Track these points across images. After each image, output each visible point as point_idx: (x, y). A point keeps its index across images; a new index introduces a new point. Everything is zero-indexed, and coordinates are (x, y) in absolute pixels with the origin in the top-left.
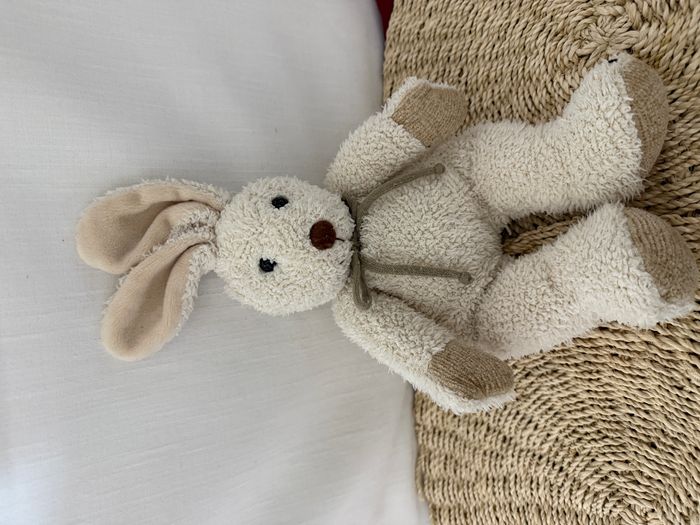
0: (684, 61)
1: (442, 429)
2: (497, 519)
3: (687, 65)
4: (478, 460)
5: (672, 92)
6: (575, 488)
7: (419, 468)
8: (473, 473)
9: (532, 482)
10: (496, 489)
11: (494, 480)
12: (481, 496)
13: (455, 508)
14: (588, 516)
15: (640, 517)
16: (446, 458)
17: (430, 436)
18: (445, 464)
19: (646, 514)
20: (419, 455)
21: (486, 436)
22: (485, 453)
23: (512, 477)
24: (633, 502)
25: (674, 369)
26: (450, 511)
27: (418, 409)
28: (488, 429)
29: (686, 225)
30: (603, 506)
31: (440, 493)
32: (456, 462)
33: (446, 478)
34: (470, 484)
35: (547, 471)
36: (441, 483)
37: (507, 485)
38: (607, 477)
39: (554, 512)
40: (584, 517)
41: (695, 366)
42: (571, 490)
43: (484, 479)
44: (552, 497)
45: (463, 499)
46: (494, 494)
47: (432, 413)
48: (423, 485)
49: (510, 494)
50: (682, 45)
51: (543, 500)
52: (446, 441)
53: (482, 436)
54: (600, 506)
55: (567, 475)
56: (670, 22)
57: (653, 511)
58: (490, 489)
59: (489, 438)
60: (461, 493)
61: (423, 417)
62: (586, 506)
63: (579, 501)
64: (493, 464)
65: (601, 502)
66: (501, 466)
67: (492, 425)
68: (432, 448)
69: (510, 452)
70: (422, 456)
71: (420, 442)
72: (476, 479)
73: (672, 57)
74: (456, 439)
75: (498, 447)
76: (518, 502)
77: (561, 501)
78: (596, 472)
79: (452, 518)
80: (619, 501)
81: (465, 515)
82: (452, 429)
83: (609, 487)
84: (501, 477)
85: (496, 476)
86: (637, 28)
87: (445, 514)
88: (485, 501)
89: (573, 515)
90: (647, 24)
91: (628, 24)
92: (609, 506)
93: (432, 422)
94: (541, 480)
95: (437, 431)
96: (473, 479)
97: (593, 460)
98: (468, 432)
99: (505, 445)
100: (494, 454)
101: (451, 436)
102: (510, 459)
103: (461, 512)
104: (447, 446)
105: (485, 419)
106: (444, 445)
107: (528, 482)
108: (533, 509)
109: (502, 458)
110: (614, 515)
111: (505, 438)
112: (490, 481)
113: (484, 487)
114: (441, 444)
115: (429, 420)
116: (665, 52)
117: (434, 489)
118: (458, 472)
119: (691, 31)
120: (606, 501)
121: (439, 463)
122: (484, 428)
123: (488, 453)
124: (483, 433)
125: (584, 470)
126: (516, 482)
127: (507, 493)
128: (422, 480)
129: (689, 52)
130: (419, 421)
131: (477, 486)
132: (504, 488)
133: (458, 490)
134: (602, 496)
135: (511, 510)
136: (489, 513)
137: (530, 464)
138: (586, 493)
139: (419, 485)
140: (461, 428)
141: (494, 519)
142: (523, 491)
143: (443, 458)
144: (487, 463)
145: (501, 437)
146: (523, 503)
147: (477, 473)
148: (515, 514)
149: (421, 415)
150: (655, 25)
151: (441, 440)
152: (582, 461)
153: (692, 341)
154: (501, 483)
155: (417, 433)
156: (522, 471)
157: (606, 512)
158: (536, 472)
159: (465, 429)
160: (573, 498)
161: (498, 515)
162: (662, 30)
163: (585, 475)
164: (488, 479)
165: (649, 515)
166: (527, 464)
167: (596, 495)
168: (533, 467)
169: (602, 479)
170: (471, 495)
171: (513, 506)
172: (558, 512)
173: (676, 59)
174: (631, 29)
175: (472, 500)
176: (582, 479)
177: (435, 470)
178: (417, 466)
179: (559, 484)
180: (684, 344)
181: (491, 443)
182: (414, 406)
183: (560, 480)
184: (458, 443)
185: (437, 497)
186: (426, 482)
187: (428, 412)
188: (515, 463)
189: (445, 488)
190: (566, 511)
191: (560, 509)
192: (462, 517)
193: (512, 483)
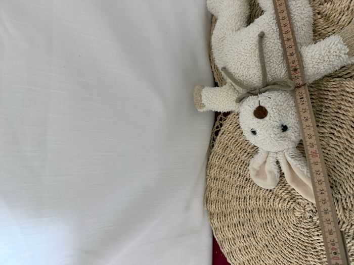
0: (339, 18)
1: (218, 177)
2: (239, 217)
3: (340, 19)
4: (234, 189)
5: (333, 30)
6: (276, 198)
7: (206, 195)
8: (231, 196)
9: (257, 198)
10: (240, 202)
11: (240, 198)
12: (233, 206)
13: (220, 213)
14: (280, 210)
15: (302, 207)
16: (219, 191)
17: (213, 180)
18: (218, 193)
19: (305, 206)
20: (206, 189)
21: (238, 178)
22: (237, 186)
23: (248, 196)
24: (300, 201)
25: (323, 140)
26: (218, 215)
27: (209, 168)
28: (240, 175)
29: (334, 81)
30: (287, 204)
31: (214, 206)
32: (223, 192)
33: (218, 199)
34: (229, 201)
35: (264, 192)
36: (215, 202)
37: (245, 200)
38: (290, 192)
39: (265, 211)
40: (279, 210)
41: (332, 138)
42: (274, 199)
43: (235, 199)
44: (265, 204)
45: (224, 208)
46: (239, 205)
47: (214, 170)
48: (207, 203)
49: (246, 204)
50: (339, 11)
51: (261, 205)
52: (220, 182)
53: (236, 179)
54: (286, 204)
55: (273, 193)
56: (336, 2)
57: (308, 204)
58: (237, 202)
59: (240, 179)
60: (224, 206)
61: (211, 172)
62: (280, 205)
63: (276, 204)
64: (240, 191)
65: (287, 202)
66: (244, 192)
67: (242, 174)
68: (213, 187)
69: (249, 185)
70: (208, 190)
71: (208, 183)
72: (232, 199)
73: (335, 16)
74: (224, 182)
75: (243, 183)
76: (250, 208)
77: (269, 205)
78: (286, 190)
79: (219, 217)
80: (294, 202)
81: (225, 216)
82: (223, 177)
83: (291, 196)
84: (243, 197)
85: (241, 197)
86: (323, 5)
87: (215, 216)
88: (235, 209)
89: (273, 210)
90: (326, 3)
91: (319, 3)
92: (290, 203)
93: (214, 174)
94: (261, 196)
95: (216, 178)
96: (230, 199)
97: (285, 185)
98: (230, 177)
99: (246, 182)
100: (241, 187)
101: (222, 180)
102: (248, 188)
103: (223, 214)
104: (219, 185)
105: (239, 171)
106: (218, 184)
107: (255, 198)
108: (256, 210)
109: (245, 188)
110: (292, 207)
111: (247, 179)
112: (238, 199)
113: (235, 202)
114: (217, 184)
115: (213, 173)
116: (333, 13)
117: (212, 204)
118: (224, 196)
119: (343, 6)
120: (289, 202)
121: (215, 192)
122: (238, 175)
123: (239, 186)
124: (237, 177)
125: (280, 189)
126: (250, 199)
127: (245, 204)
128: (207, 200)
129: (342, 14)
130: (208, 174)
131: (232, 201)
132: (244, 202)
133: (223, 205)
134: (287, 199)
135: (246, 212)
136: (236, 213)
137: (257, 190)
138: (280, 200)
139: (205, 202)
140: (227, 176)
141: (238, 217)
142: (253, 202)
143: (217, 190)
144: (237, 191)
145: (245, 178)
146: (252, 208)
147: (232, 196)
148: (248, 214)
149: (210, 171)
150: (329, 3)
151: (217, 182)
152: (281, 185)
153: (332, 128)
154: (243, 199)
155: (207, 179)
156: (253, 193)
157: (289, 206)
158: (259, 193)
159: (229, 176)
160: (274, 202)
161: (240, 214)
162: (332, 5)
163: (281, 191)
164: (237, 198)
165: (306, 206)
166: (256, 189)
167: (285, 200)
168: (258, 191)
169: (288, 193)
170: (229, 206)
171: (247, 209)
172: (267, 210)
173: (336, 17)
174: (320, 5)
175: (229, 209)
176: (280, 193)
177: (213, 196)
178: (205, 194)
179: (269, 197)
180: (328, 129)
181: (240, 182)
182: (207, 167)
183: (270, 195)
184: (225, 183)
185: (213, 208)
186: (208, 201)
187: (213, 170)
188: (250, 190)
189: (217, 204)
190: (271, 209)
191: (268, 209)
192: (223, 217)
193: (248, 199)
